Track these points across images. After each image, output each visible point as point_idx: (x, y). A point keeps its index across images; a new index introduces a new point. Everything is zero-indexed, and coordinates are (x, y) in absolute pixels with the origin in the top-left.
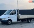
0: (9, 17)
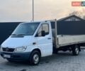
0: (34, 44)
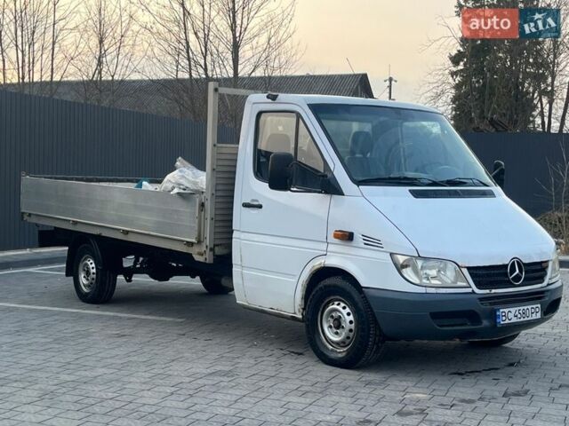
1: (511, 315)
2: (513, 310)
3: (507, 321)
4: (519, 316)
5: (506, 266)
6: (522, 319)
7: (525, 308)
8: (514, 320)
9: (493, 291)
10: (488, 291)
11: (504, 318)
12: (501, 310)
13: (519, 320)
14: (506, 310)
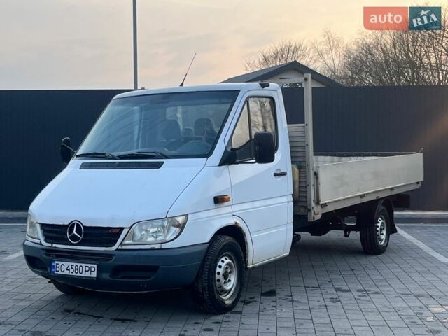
1: (64, 268)
2: (66, 264)
3: (60, 273)
4: (71, 270)
5: (66, 226)
6: (74, 274)
7: (79, 265)
8: (66, 273)
9: (54, 245)
10: (50, 245)
11: (58, 269)
12: (56, 262)
13: (71, 274)
14: (60, 263)
